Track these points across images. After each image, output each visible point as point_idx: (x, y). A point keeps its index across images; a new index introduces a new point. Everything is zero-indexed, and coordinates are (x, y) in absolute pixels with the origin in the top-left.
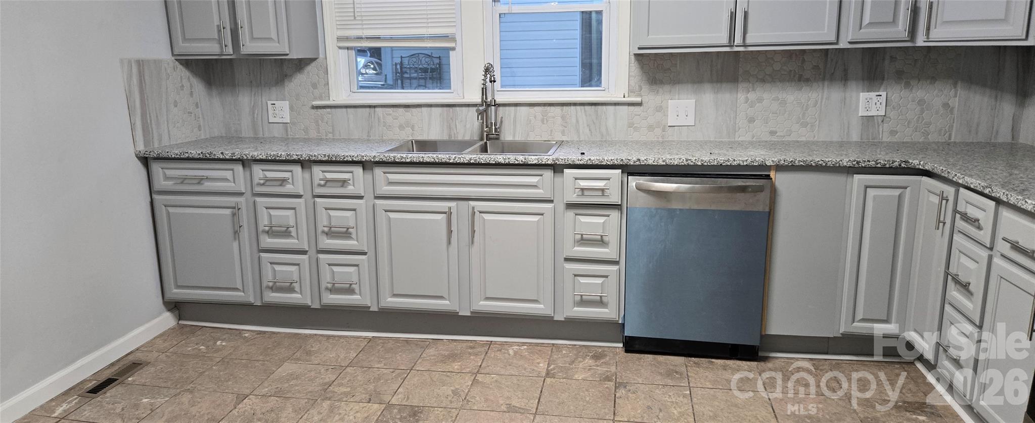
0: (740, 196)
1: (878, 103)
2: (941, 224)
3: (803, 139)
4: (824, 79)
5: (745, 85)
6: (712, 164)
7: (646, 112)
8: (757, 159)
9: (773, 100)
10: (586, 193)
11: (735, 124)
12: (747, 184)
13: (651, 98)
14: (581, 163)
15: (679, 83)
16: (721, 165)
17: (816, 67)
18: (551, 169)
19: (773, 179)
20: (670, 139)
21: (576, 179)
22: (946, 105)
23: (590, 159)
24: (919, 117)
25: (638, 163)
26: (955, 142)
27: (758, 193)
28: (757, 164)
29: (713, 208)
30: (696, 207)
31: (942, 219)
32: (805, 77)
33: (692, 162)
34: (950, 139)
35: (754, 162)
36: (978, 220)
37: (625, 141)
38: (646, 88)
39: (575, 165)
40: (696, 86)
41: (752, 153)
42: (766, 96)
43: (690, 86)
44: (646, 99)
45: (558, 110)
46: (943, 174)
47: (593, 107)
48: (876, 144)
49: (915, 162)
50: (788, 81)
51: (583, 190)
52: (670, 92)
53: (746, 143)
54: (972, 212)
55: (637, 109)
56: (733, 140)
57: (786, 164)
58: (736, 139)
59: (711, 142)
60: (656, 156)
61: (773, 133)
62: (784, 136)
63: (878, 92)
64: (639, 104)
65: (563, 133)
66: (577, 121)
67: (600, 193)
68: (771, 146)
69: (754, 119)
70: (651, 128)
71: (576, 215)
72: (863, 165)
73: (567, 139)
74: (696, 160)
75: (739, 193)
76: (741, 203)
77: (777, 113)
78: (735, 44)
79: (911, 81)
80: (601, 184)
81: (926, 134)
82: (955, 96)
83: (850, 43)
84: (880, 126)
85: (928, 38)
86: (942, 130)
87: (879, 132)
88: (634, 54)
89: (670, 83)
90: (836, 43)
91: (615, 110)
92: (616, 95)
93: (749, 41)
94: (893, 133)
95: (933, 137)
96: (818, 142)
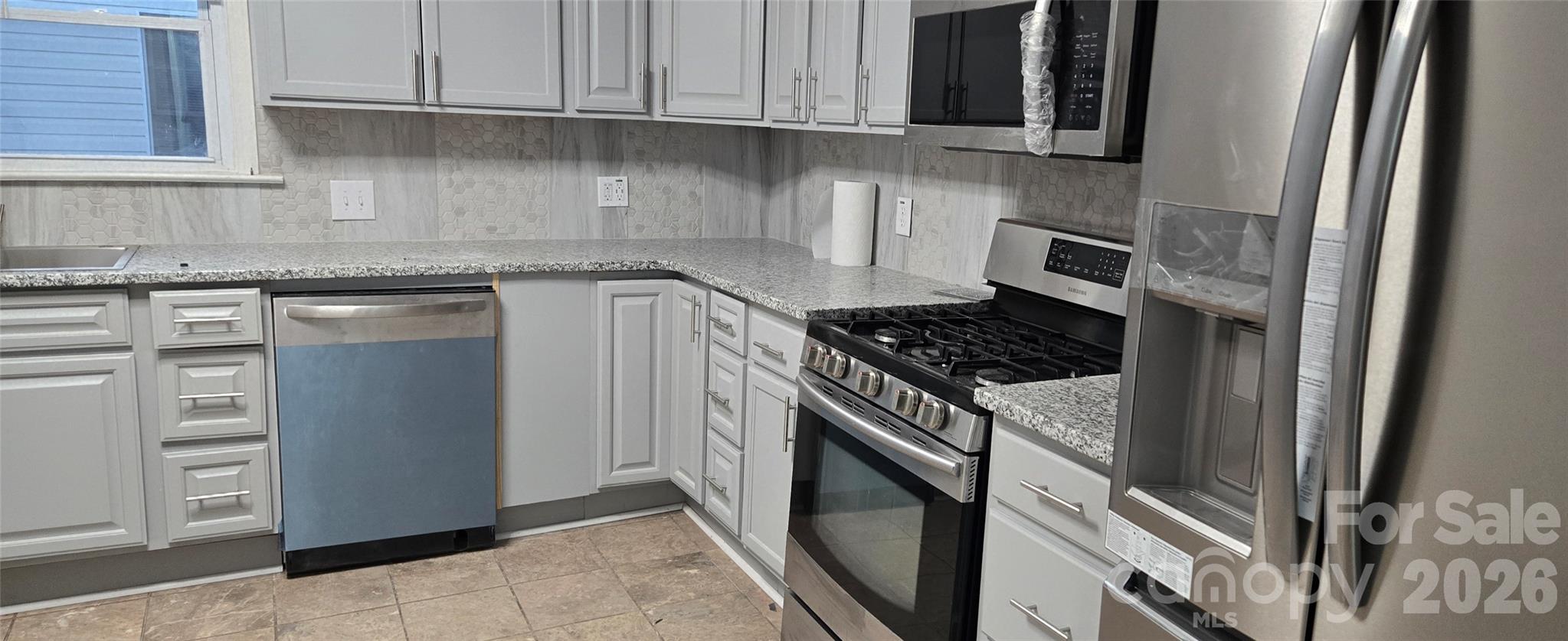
0: (453, 317)
1: (619, 191)
2: (696, 335)
3: (532, 237)
4: (551, 158)
5: (448, 161)
6: (409, 274)
7: (293, 198)
8: (473, 265)
9: (487, 184)
10: (196, 329)
11: (438, 217)
12: (463, 300)
13: (301, 177)
14: (183, 279)
15: (344, 155)
16: (422, 275)
17: (540, 141)
18: (123, 293)
19: (497, 292)
20: (338, 239)
21: (175, 308)
22: (692, 194)
23: (200, 274)
24: (666, 209)
25: (288, 277)
26: (706, 239)
27: (478, 312)
28: (473, 272)
29: (417, 337)
30: (390, 338)
31: (696, 329)
32: (527, 154)
33: (377, 272)
34: (700, 235)
35: (468, 269)
36: (731, 326)
37: (260, 244)
38: (289, 161)
39: (171, 284)
40: (372, 160)
41: (464, 257)
42: (476, 177)
43: (362, 160)
44: (290, 178)
45: (124, 193)
46: (693, 276)
47: (195, 189)
48: (621, 243)
49: (665, 263)
50: (506, 158)
51: (190, 325)
52: (332, 167)
53: (456, 244)
54: (725, 317)
55: (277, 193)
56: (436, 240)
57: (512, 270)
58: (441, 239)
59: (402, 243)
60: (318, 264)
61: (491, 230)
62: (507, 234)
63: (618, 175)
64: (281, 186)
65: (138, 232)
66: (165, 211)
67: (224, 328)
68: (492, 247)
69: (463, 209)
70: (303, 223)
71: (180, 367)
72: (607, 269)
73: (150, 244)
74: (382, 269)
75: (452, 313)
76: (453, 328)
77: (494, 202)
78: (426, 102)
79: (653, 164)
80: (224, 314)
81: (676, 229)
82: (701, 184)
83: (579, 111)
84: (625, 221)
85: (665, 112)
86: (690, 224)
87: (623, 228)
88: (264, 106)
89: (329, 156)
90: (562, 111)
91: (237, 194)
92: (236, 171)
93: (445, 99)
94: (640, 228)
95: (683, 234)
96: (551, 241)
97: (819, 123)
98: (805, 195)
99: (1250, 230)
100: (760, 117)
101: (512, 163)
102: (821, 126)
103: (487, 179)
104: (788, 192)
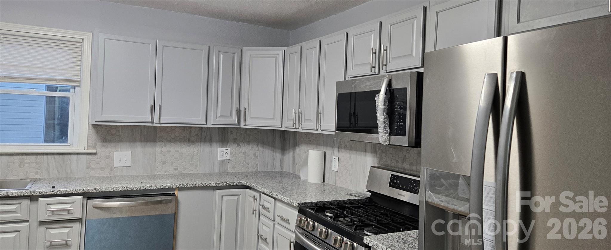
0: (158, 206)
1: (226, 154)
2: (255, 211)
3: (192, 172)
4: (201, 142)
5: (161, 143)
6: (142, 189)
7: (99, 159)
8: (168, 185)
9: (175, 152)
10: (55, 213)
11: (155, 165)
12: (163, 198)
13: (103, 150)
14: (52, 193)
15: (121, 142)
16: (148, 189)
17: (197, 135)
18: (28, 199)
19: (177, 195)
20: (116, 174)
21: (48, 204)
22: (255, 154)
23: (59, 191)
24: (244, 160)
25: (94, 191)
26: (259, 172)
27: (169, 204)
28: (168, 188)
29: (143, 214)
30: (133, 215)
31: (255, 209)
32: (192, 140)
33: (130, 188)
34: (257, 170)
35: (166, 187)
36: (268, 208)
37: (84, 177)
38: (99, 144)
39: (48, 195)
40: (131, 144)
41: (165, 181)
42: (171, 149)
43: (128, 144)
44: (99, 151)
45: (33, 158)
46: (254, 188)
47: (61, 156)
48: (226, 174)
49: (243, 182)
50: (183, 142)
51: (53, 211)
52: (115, 147)
53: (162, 176)
54: (266, 205)
55: (93, 157)
56: (154, 174)
57: (183, 186)
58: (156, 174)
59: (141, 176)
60: (107, 186)
61: (176, 169)
63: (226, 148)
64: (95, 154)
65: (37, 173)
66: (48, 165)
67: (66, 213)
68: (175, 177)
69: (166, 162)
71: (47, 229)
72: (221, 185)
73: (40, 178)
74: (132, 187)
75: (158, 204)
76: (159, 210)
77: (178, 159)
78: (154, 122)
79: (240, 143)
80: (67, 206)
81: (248, 168)
82: (258, 150)
83: (213, 124)
84: (228, 165)
85: (245, 124)
86: (254, 166)
87: (227, 168)
88: (92, 125)
89: (115, 142)
90: (206, 124)
91: (77, 157)
92: (78, 149)
93: (162, 121)
94: (234, 168)
95: (250, 170)
96: (199, 173)
97: (303, 129)
98: (298, 155)
99: (461, 181)
100: (281, 126)
101: (186, 144)
102: (304, 130)
103: (175, 150)
104: (291, 153)
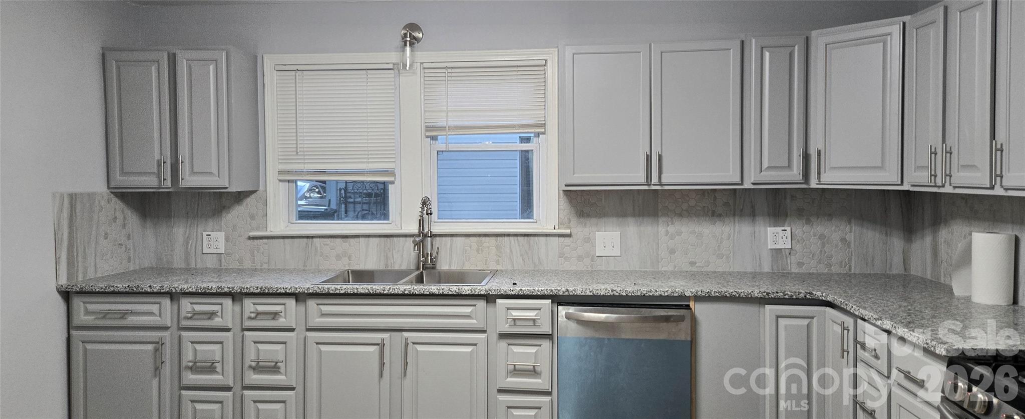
0: (664, 325)
1: (784, 237)
2: (845, 353)
3: (720, 269)
4: (734, 215)
5: (664, 219)
6: (636, 294)
7: (576, 243)
8: (677, 290)
9: (690, 233)
10: (518, 323)
11: (658, 255)
12: (669, 314)
13: (580, 230)
14: (513, 293)
15: (604, 216)
16: (644, 295)
17: (726, 204)
18: (484, 299)
19: (693, 309)
20: (599, 268)
21: (508, 309)
22: (843, 240)
23: (521, 290)
24: (821, 251)
25: (567, 293)
26: (854, 274)
27: (680, 323)
28: (677, 295)
29: (640, 337)
31: (845, 348)
32: (718, 213)
33: (617, 292)
34: (850, 270)
35: (674, 293)
36: (876, 350)
37: (556, 270)
38: (574, 221)
39: (507, 295)
40: (620, 219)
41: (672, 284)
42: (683, 229)
43: (614, 219)
44: (574, 231)
45: (493, 240)
46: (842, 306)
47: (526, 238)
48: (785, 275)
49: (818, 294)
50: (703, 216)
51: (514, 320)
52: (597, 224)
53: (669, 274)
54: (870, 342)
55: (567, 240)
56: (657, 270)
57: (703, 294)
58: (660, 269)
59: (636, 271)
60: (584, 286)
61: (692, 264)
62: (703, 267)
63: (783, 227)
64: (569, 236)
65: (498, 262)
66: (511, 251)
67: (532, 323)
68: (693, 276)
69: (675, 250)
70: (580, 258)
71: (509, 345)
72: (773, 296)
73: (501, 268)
74: (620, 290)
75: (663, 322)
76: (664, 332)
77: (694, 245)
78: (652, 183)
79: (811, 218)
80: (531, 314)
81: (829, 265)
82: (851, 232)
83: (754, 184)
84: (788, 259)
85: (820, 181)
86: (841, 263)
87: (787, 264)
88: (563, 190)
89: (596, 216)
90: (742, 184)
91: (546, 240)
92: (547, 227)
93: (664, 181)
94: (800, 264)
95: (835, 269)
96: (733, 272)
97: (955, 187)
98: (945, 242)
100: (900, 183)
101: (708, 219)
102: (957, 189)
103: (690, 230)
104: (928, 239)
